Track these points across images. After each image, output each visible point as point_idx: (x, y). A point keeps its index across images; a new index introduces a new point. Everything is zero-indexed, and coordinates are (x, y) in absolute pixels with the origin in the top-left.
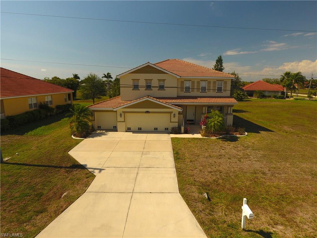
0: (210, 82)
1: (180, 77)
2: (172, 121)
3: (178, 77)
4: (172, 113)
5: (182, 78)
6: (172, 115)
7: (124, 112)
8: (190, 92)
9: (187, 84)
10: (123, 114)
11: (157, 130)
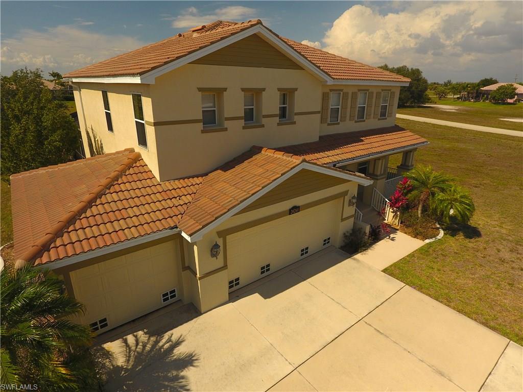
1: (334, 79)
2: (343, 217)
3: (330, 81)
4: (347, 195)
7: (224, 233)
8: (339, 124)
10: (221, 243)
11: (307, 253)
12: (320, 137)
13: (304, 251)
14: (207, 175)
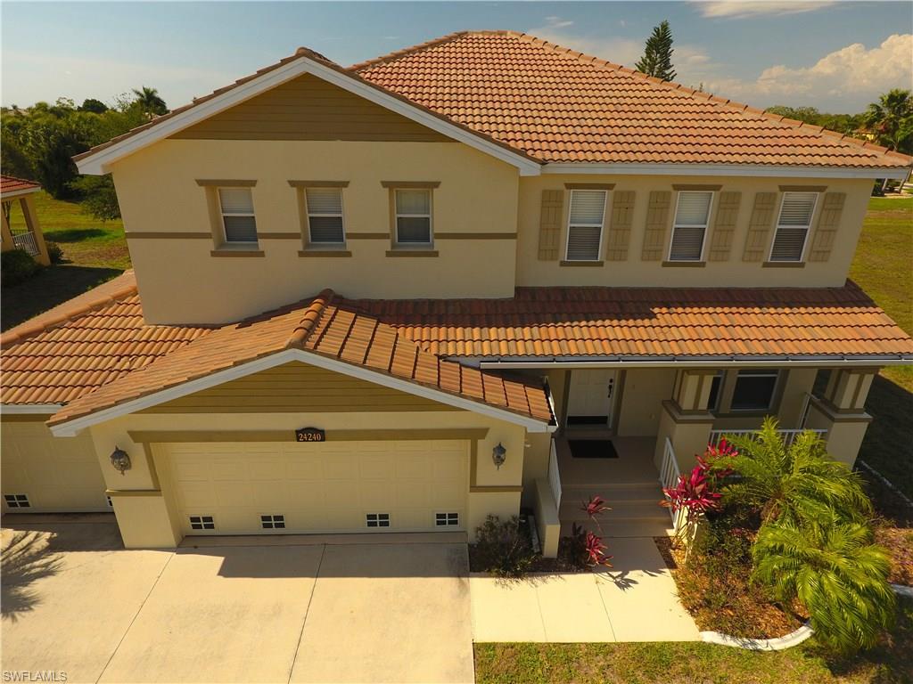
0: (737, 195)
1: (544, 163)
2: (480, 482)
3: (529, 169)
4: (483, 437)
5: (551, 169)
6: (485, 447)
7: (145, 438)
8: (601, 264)
9: (583, 210)
10: (137, 452)
11: (387, 524)
12: (519, 290)
13: (378, 520)
14: (220, 328)
